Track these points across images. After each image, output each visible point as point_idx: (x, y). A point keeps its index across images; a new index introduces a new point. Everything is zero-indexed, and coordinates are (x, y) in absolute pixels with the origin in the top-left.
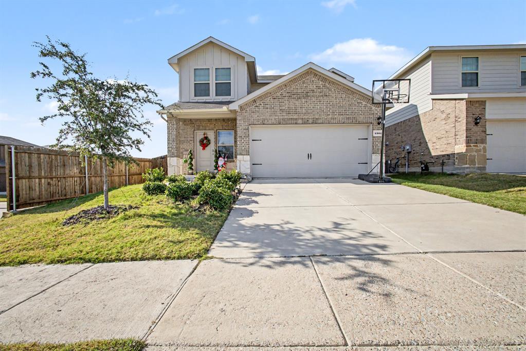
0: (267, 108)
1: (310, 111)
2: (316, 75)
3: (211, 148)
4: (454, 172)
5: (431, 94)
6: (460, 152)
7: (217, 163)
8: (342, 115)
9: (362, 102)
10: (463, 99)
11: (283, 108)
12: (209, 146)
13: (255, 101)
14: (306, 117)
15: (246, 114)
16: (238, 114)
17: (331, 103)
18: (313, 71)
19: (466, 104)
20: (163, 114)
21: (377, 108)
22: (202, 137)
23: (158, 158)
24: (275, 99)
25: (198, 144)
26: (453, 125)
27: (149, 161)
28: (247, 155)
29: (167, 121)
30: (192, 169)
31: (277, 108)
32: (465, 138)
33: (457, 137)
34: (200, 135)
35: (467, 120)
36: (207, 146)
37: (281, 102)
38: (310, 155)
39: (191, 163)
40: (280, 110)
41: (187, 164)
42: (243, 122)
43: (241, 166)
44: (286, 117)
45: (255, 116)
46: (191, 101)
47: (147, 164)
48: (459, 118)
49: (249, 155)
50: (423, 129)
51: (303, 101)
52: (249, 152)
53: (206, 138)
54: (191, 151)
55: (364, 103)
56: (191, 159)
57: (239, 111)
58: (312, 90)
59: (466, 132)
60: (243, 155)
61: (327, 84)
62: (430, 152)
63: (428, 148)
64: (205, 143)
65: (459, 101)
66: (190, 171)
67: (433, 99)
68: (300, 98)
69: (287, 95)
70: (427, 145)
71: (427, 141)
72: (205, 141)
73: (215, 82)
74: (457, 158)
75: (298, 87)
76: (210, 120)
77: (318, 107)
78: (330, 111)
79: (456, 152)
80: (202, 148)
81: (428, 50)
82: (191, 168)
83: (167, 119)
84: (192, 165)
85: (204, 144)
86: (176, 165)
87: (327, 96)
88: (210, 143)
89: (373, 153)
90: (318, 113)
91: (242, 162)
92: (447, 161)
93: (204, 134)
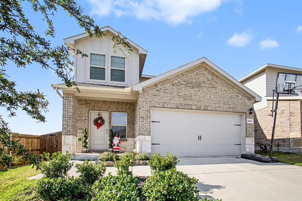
0: (167, 93)
1: (202, 99)
2: (206, 69)
3: (106, 127)
4: (290, 151)
5: (266, 96)
6: (296, 137)
7: (111, 141)
8: (226, 104)
9: (239, 95)
10: (297, 100)
11: (181, 94)
12: (103, 125)
13: (156, 85)
14: (199, 104)
15: (147, 97)
16: (140, 95)
17: (217, 94)
18: (204, 65)
19: (300, 103)
20: (58, 88)
21: (248, 102)
22: (97, 116)
23: (47, 135)
24: (173, 85)
25: (92, 123)
26: (288, 118)
27: (37, 138)
28: (148, 135)
29: (63, 97)
30: (87, 147)
31: (175, 94)
32: (300, 128)
33: (291, 127)
34: (94, 115)
35: (301, 115)
36: (101, 125)
37: (179, 89)
38: (200, 137)
39: (85, 142)
40: (178, 96)
41: (81, 142)
42: (145, 104)
43: (143, 145)
44: (183, 102)
45: (156, 99)
46: (86, 82)
47: (35, 141)
48: (294, 113)
49: (150, 135)
50: (258, 121)
51: (197, 89)
52: (150, 133)
53: (100, 118)
54: (86, 129)
55: (240, 97)
56: (86, 137)
57: (141, 92)
58: (203, 82)
59: (301, 123)
60: (144, 135)
61: (214, 78)
62: (265, 137)
63: (264, 134)
64: (99, 122)
65: (294, 102)
66: (85, 149)
67: (268, 100)
68: (194, 87)
69: (184, 83)
70: (263, 132)
71: (263, 129)
72: (99, 121)
73: (110, 68)
74: (292, 142)
75: (192, 77)
76: (104, 102)
77: (208, 96)
78: (217, 100)
79: (291, 137)
80: (96, 127)
81: (266, 65)
82: (85, 146)
83: (62, 95)
84: (87, 144)
85: (98, 124)
86: (72, 143)
87: (214, 87)
88: (104, 123)
89: (247, 137)
90: (208, 101)
91: (143, 142)
92: (282, 143)
93: (99, 115)
